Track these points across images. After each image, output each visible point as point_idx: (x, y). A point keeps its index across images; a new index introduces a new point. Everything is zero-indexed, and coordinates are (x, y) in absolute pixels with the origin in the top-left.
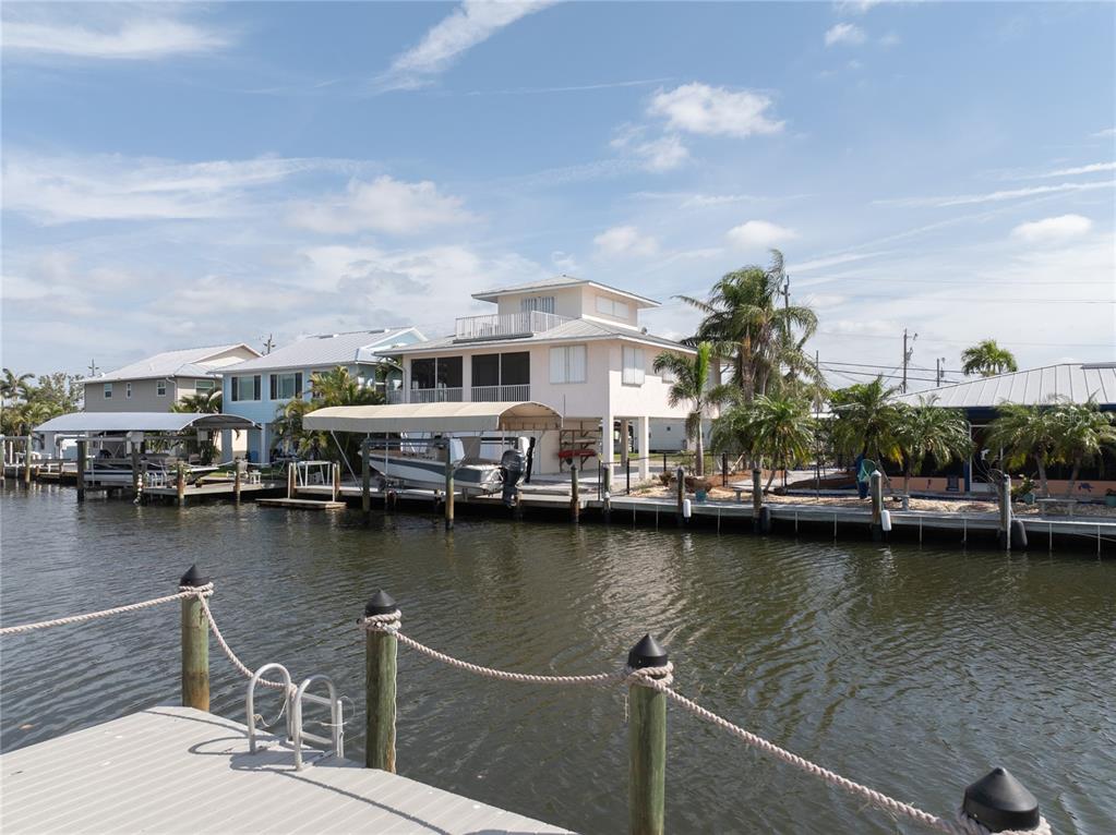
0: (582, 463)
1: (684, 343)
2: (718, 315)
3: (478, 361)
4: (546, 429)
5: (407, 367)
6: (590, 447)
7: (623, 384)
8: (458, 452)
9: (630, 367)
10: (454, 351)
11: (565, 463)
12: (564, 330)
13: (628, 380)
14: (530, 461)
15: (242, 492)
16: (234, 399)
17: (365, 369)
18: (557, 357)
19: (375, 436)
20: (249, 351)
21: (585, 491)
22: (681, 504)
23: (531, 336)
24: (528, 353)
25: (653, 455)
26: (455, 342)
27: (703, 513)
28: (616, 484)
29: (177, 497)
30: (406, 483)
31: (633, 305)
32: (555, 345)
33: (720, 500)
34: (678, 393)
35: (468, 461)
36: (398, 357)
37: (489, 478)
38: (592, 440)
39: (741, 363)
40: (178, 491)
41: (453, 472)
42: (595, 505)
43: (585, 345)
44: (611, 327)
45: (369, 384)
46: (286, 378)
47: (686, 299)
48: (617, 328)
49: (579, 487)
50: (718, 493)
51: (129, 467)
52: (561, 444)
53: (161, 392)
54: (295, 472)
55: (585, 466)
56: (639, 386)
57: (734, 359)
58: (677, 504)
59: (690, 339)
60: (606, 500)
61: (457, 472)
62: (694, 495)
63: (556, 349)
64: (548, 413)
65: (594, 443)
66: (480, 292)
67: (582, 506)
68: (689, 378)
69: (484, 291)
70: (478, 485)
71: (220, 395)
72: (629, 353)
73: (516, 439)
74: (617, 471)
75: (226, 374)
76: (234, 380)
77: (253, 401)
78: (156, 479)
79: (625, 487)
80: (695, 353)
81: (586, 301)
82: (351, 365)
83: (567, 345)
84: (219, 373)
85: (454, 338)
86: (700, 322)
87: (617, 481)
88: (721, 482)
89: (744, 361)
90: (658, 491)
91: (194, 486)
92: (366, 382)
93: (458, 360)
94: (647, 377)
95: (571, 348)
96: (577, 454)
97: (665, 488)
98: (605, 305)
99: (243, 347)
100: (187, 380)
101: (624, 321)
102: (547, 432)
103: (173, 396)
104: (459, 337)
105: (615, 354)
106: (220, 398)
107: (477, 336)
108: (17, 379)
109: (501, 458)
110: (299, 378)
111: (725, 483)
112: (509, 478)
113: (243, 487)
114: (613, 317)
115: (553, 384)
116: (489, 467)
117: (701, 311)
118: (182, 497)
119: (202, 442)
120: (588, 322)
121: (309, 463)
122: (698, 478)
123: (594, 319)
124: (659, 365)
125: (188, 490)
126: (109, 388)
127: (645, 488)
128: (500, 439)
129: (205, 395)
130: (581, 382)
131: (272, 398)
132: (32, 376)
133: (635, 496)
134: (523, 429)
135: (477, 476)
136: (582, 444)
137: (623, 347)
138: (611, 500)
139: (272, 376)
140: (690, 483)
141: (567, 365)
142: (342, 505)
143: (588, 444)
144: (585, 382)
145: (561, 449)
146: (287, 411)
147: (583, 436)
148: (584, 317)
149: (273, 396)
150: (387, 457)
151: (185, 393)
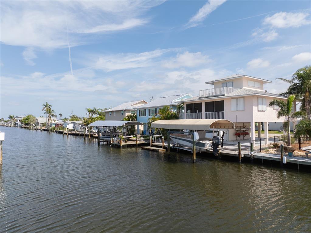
0: (244, 137)
1: (281, 95)
2: (295, 84)
3: (207, 104)
4: (229, 128)
5: (185, 106)
6: (247, 131)
7: (258, 111)
8: (197, 136)
9: (261, 105)
10: (199, 101)
11: (238, 137)
12: (236, 92)
13: (260, 109)
14: (223, 140)
15: (138, 144)
16: (140, 116)
17: (174, 107)
18: (234, 102)
19: (171, 130)
20: (145, 102)
21: (244, 149)
22: (282, 158)
23: (224, 95)
24: (223, 101)
25: (270, 131)
26: (199, 98)
27: (292, 162)
28: (256, 146)
29: (120, 145)
30: (181, 145)
31: (262, 83)
32: (233, 98)
33: (298, 156)
34: (280, 114)
35: (201, 139)
36: (183, 103)
37: (207, 146)
38: (247, 129)
39: (305, 101)
40: (120, 144)
41: (195, 143)
42: (248, 156)
43: (244, 97)
44: (253, 91)
45: (175, 111)
46: (153, 110)
47: (282, 79)
48: (256, 91)
49: (241, 147)
50: (297, 153)
51: (110, 136)
52: (236, 131)
53: (122, 114)
54: (152, 139)
55: (245, 138)
56: (264, 111)
57: (301, 100)
58: (280, 158)
59: (284, 94)
60: (252, 154)
61: (196, 143)
62: (287, 153)
63: (234, 99)
64: (229, 123)
65: (248, 130)
66: (208, 82)
67: (242, 156)
68: (285, 109)
69: (209, 81)
70: (204, 148)
71: (136, 115)
72: (260, 100)
73: (218, 131)
74: (256, 140)
75: (138, 109)
76: (140, 110)
77: (144, 117)
78: (115, 139)
79: (259, 148)
80: (287, 98)
81: (244, 82)
82: (170, 106)
83: (237, 98)
84: (136, 108)
85: (199, 97)
86: (288, 87)
87: (256, 145)
88: (298, 147)
89: (306, 100)
90: (272, 151)
91: (125, 142)
92: (174, 111)
93: (201, 104)
94: (267, 108)
95: (239, 99)
96: (242, 134)
97: (275, 150)
98: (251, 83)
99: (143, 101)
100: (128, 111)
101: (258, 88)
102: (229, 129)
103: (125, 115)
104: (201, 96)
105: (255, 101)
106: (136, 116)
107: (206, 96)
108: (97, 110)
109: (212, 138)
110: (156, 110)
111: (300, 148)
112: (215, 146)
113: (138, 142)
114: (254, 87)
115: (232, 111)
116: (208, 142)
117: (288, 83)
118: (121, 145)
119: (129, 129)
120: (245, 90)
121: (156, 136)
122: (289, 147)
123: (247, 88)
124: (272, 104)
125: (123, 143)
126: (110, 113)
127: (267, 149)
128: (213, 131)
129: (133, 115)
130: (242, 111)
131: (149, 116)
132: (100, 109)
133: (263, 152)
134: (221, 128)
135: (203, 145)
136: (244, 130)
137: (258, 98)
138: (254, 154)
139: (149, 109)
140: (286, 149)
141: (237, 105)
142: (164, 150)
143: (246, 130)
144: (244, 111)
145: (236, 133)
146: (151, 120)
147: (244, 128)
148: (244, 88)
149: (149, 115)
150: (175, 137)
151: (128, 114)
